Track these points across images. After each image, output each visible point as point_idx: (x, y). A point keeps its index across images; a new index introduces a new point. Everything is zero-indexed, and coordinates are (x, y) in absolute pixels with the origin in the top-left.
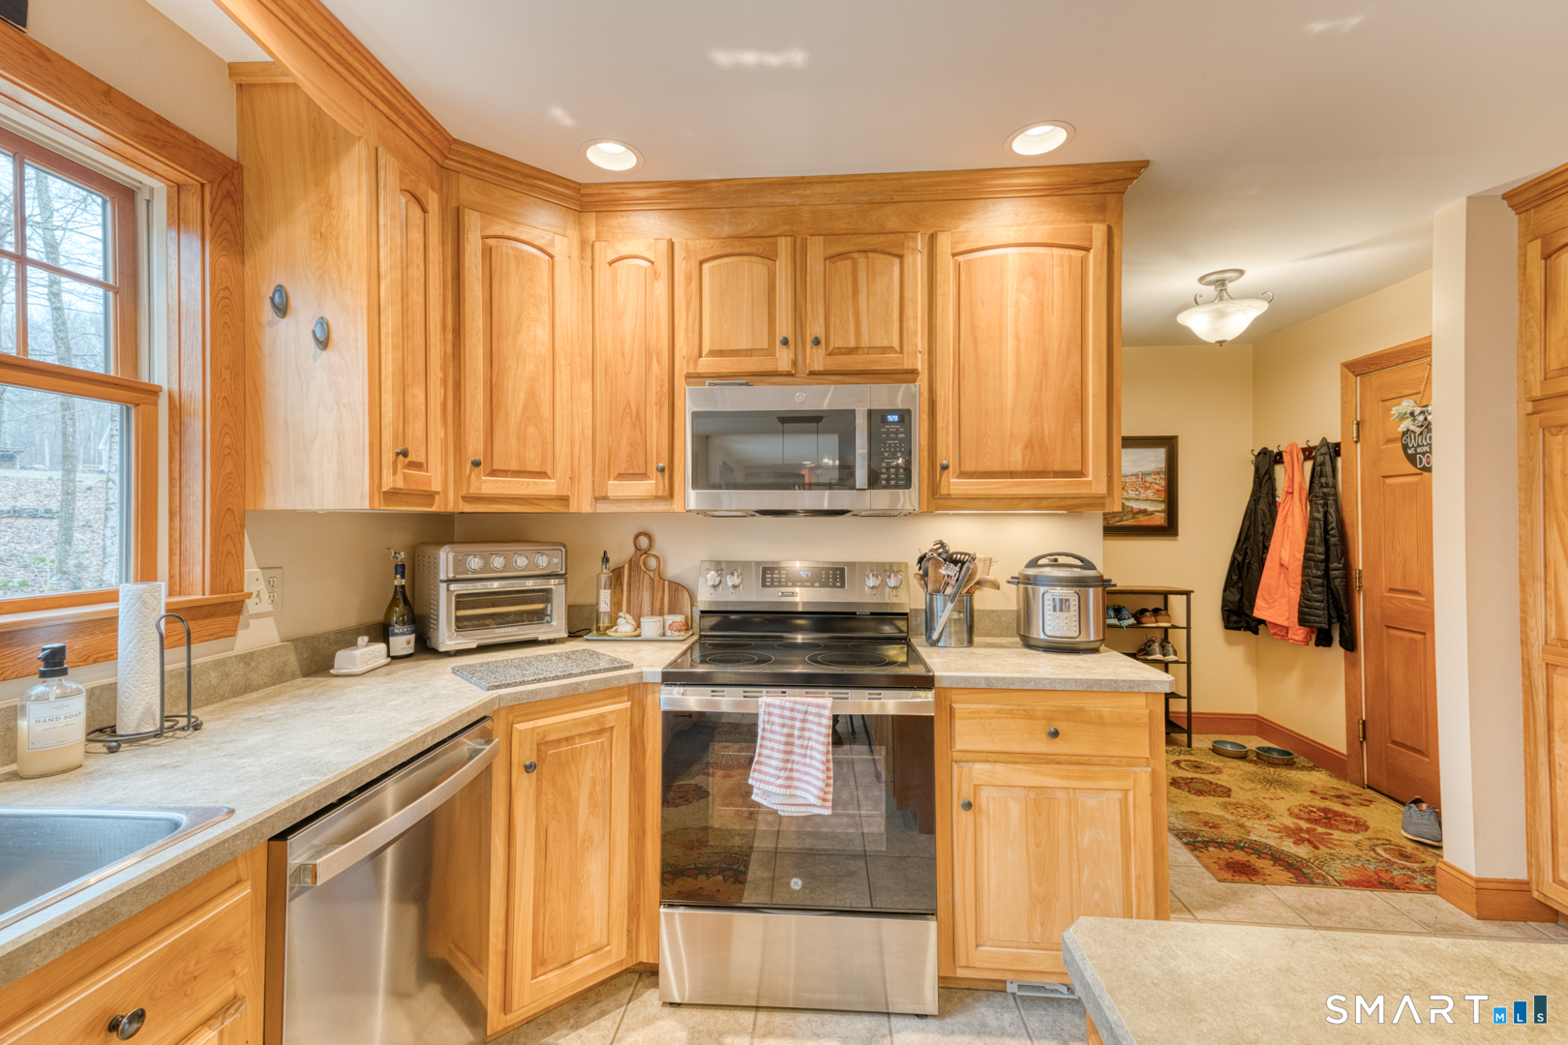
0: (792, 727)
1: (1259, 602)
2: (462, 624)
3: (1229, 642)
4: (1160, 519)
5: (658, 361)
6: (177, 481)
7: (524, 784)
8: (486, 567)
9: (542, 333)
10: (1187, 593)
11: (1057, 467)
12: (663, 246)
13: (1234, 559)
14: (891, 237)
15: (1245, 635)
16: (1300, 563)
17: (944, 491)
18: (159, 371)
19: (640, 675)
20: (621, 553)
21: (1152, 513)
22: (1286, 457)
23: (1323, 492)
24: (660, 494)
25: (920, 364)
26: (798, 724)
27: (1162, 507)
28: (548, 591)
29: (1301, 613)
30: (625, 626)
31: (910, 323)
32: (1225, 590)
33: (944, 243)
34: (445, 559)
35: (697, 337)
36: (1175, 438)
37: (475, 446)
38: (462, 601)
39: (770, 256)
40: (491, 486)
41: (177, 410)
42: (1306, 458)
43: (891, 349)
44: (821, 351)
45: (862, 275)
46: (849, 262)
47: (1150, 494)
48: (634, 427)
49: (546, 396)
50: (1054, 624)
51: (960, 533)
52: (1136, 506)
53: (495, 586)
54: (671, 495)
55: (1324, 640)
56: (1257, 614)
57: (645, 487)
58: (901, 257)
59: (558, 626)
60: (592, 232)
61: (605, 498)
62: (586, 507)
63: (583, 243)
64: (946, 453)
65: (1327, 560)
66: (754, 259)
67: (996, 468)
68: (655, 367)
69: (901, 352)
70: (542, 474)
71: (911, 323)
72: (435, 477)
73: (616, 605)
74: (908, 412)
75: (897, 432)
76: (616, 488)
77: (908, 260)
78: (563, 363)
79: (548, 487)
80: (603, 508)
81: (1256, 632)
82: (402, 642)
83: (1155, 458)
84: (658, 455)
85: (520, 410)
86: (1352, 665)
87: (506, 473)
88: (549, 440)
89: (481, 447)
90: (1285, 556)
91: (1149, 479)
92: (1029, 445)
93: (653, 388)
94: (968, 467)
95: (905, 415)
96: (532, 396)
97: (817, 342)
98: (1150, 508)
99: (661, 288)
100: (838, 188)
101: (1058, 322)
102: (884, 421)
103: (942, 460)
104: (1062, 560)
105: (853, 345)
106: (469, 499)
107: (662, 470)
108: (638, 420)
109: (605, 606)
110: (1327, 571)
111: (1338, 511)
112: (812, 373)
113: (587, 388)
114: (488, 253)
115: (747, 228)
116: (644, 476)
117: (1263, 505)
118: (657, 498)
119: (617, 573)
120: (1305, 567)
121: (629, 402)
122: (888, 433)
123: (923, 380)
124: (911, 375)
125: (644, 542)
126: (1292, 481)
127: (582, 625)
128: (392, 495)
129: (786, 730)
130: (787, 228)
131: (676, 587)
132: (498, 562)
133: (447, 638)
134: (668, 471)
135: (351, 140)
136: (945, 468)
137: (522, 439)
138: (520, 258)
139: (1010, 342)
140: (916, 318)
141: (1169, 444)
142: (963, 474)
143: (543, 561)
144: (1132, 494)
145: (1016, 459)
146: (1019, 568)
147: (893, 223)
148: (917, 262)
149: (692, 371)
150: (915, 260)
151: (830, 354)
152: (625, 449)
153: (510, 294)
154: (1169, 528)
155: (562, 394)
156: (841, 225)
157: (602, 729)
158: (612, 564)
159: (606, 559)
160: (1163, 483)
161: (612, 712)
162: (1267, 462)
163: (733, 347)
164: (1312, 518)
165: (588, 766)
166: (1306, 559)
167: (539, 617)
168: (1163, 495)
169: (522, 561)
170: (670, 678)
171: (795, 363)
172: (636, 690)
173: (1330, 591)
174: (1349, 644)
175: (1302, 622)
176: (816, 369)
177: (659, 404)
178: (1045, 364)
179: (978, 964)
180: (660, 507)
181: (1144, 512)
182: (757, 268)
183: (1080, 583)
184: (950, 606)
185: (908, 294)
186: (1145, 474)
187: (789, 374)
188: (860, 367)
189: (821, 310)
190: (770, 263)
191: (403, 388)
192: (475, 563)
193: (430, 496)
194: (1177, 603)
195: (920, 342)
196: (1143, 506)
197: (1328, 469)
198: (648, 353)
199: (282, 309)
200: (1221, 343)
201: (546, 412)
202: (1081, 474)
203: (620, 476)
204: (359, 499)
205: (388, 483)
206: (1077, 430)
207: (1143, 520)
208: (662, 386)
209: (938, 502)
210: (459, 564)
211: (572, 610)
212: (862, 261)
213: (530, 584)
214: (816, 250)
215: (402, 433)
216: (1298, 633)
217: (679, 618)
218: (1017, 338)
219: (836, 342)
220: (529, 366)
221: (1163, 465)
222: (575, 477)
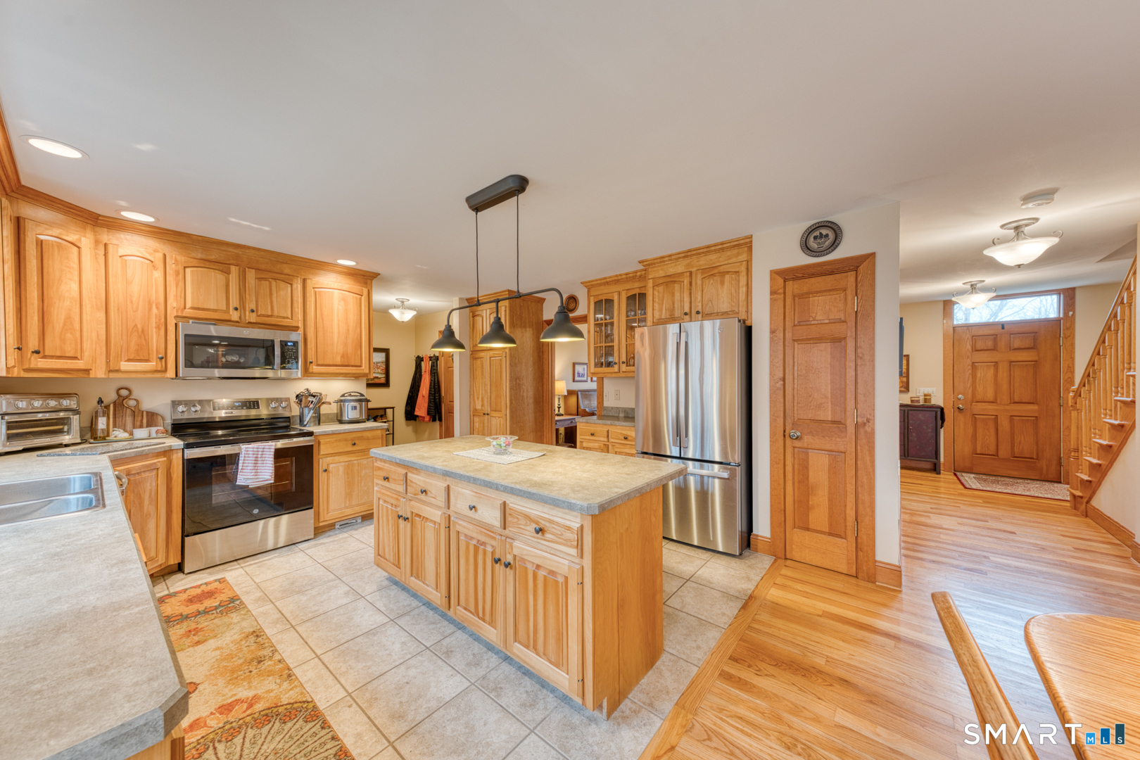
0: (258, 454)
1: (416, 409)
2: (12, 438)
3: (407, 425)
4: (383, 381)
5: (157, 308)
8: (30, 407)
9: (75, 286)
10: (393, 408)
11: (353, 364)
12: (158, 255)
13: (409, 395)
14: (287, 276)
15: (412, 422)
16: (427, 395)
17: (311, 371)
19: (171, 446)
20: (110, 397)
21: (380, 378)
22: (424, 359)
23: (434, 372)
24: (159, 369)
25: (300, 325)
26: (260, 453)
27: (384, 376)
28: (69, 418)
29: (428, 411)
30: (120, 435)
32: (406, 406)
33: (310, 283)
34: (2, 403)
35: (183, 300)
36: (389, 349)
37: (33, 343)
38: (13, 424)
39: (228, 272)
42: (430, 360)
43: (288, 318)
44: (254, 314)
45: (274, 288)
46: (268, 282)
47: (379, 371)
48: (140, 337)
49: (77, 318)
50: (350, 414)
51: (314, 385)
52: (375, 375)
53: (40, 416)
54: (166, 370)
55: (434, 420)
56: (416, 413)
57: (148, 365)
58: (291, 284)
59: (74, 437)
60: (105, 237)
61: (117, 370)
62: (101, 375)
63: (97, 242)
64: (311, 357)
65: (435, 394)
66: (217, 271)
67: (331, 363)
68: (155, 310)
69: (292, 319)
70: (75, 358)
71: (296, 310)
74: (297, 342)
75: (292, 349)
76: (126, 366)
77: (294, 286)
78: (87, 302)
79: (79, 364)
80: (114, 375)
81: (415, 420)
83: (382, 357)
84: (157, 351)
85: (61, 325)
86: (441, 426)
87: (52, 357)
88: (79, 341)
89: (36, 343)
90: (424, 393)
91: (379, 365)
92: (343, 356)
93: (154, 321)
94: (320, 362)
95: (296, 344)
96: (68, 318)
97: (253, 311)
98: (379, 376)
99: (158, 275)
100: (262, 253)
101: (352, 317)
102: (286, 345)
103: (310, 360)
104: (352, 394)
105: (270, 314)
106: (28, 370)
107: (162, 358)
108: (143, 334)
110: (435, 397)
111: (438, 378)
112: (249, 323)
113: (102, 315)
114: (41, 242)
115: (213, 257)
116: (147, 361)
117: (418, 376)
119: (106, 408)
120: (429, 396)
121: (136, 326)
122: (288, 349)
123: (301, 331)
124: (296, 329)
125: (124, 393)
126: (426, 366)
129: (255, 456)
130: (235, 262)
131: (151, 414)
132: (37, 404)
134: (163, 358)
136: (311, 363)
137: (63, 340)
138: (50, 242)
139: (336, 322)
140: (298, 308)
141: (386, 351)
142: (318, 365)
143: (64, 403)
145: (338, 360)
146: (338, 397)
147: (287, 271)
148: (298, 286)
149: (180, 314)
150: (297, 286)
151: (258, 316)
152: (132, 347)
153: (52, 265)
154: (386, 384)
155: (86, 318)
156: (263, 267)
157: (153, 469)
159: (100, 401)
160: (384, 367)
161: (159, 462)
162: (419, 360)
163: (205, 307)
164: (431, 380)
165: (148, 484)
166: (430, 393)
168: (384, 371)
169: (53, 404)
171: (240, 318)
173: (436, 404)
174: (440, 420)
175: (428, 414)
176: (252, 321)
177: (158, 327)
178: (348, 330)
179: (328, 519)
181: (377, 378)
182: (221, 277)
183: (360, 401)
184: (312, 411)
185: (295, 299)
186: (377, 363)
187: (237, 322)
188: (273, 323)
189: (254, 299)
190: (226, 275)
192: (23, 404)
194: (389, 412)
195: (300, 317)
196: (377, 375)
197: (435, 364)
198: (150, 304)
200: (403, 322)
202: (360, 366)
203: (129, 360)
206: (359, 352)
207: (377, 381)
208: (160, 320)
209: (307, 373)
210: (11, 405)
211: (83, 428)
212: (274, 283)
214: (251, 275)
216: (427, 418)
218: (338, 320)
219: (262, 312)
220: (67, 303)
221: (384, 359)
222: (94, 360)
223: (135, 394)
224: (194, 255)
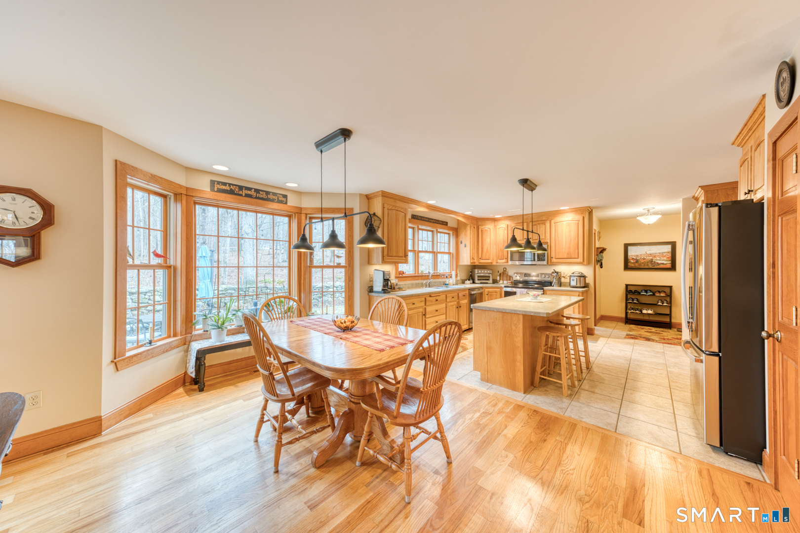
2: (478, 280)
4: (669, 266)
6: (453, 262)
7: (486, 296)
8: (481, 272)
9: (489, 240)
10: (670, 287)
11: (573, 257)
12: (506, 226)
14: (544, 221)
17: (552, 261)
18: (451, 251)
19: (501, 286)
20: (501, 271)
21: (666, 264)
25: (548, 241)
27: (670, 262)
28: (490, 276)
30: (501, 282)
31: (546, 235)
33: (553, 221)
34: (476, 271)
36: (675, 242)
37: (480, 256)
38: (478, 277)
40: (482, 261)
41: (453, 254)
44: (531, 240)
45: (538, 228)
47: (665, 258)
48: (502, 252)
49: (489, 249)
51: (558, 268)
52: (659, 262)
53: (482, 275)
54: (507, 262)
57: (504, 261)
58: (545, 224)
59: (491, 281)
60: (496, 224)
61: (498, 263)
62: (495, 264)
63: (495, 226)
67: (562, 257)
69: (545, 239)
70: (489, 259)
72: (476, 261)
73: (500, 279)
76: (499, 261)
78: (492, 244)
79: (489, 261)
80: (497, 264)
82: (471, 281)
83: (668, 248)
84: (505, 257)
85: (486, 251)
87: (484, 259)
88: (490, 254)
91: (664, 254)
92: (568, 254)
94: (557, 257)
96: (487, 249)
98: (665, 262)
99: (506, 232)
100: (535, 215)
103: (552, 256)
104: (577, 273)
106: (479, 263)
109: (498, 279)
113: (495, 247)
114: (482, 231)
115: (520, 222)
116: (503, 259)
118: (505, 263)
119: (500, 274)
121: (501, 249)
123: (549, 244)
125: (505, 269)
127: (495, 281)
128: (472, 263)
130: (526, 221)
131: (510, 277)
132: (483, 271)
133: (477, 281)
134: (507, 258)
135: (468, 224)
137: (486, 255)
138: (486, 230)
139: (564, 237)
140: (548, 234)
141: (673, 244)
143: (489, 272)
144: (658, 258)
145: (566, 256)
146: (569, 274)
147: (544, 219)
148: (548, 224)
152: (500, 255)
153: (485, 236)
155: (491, 248)
157: (496, 292)
158: (500, 273)
159: (498, 272)
160: (670, 255)
167: (488, 280)
168: (670, 259)
169: (486, 271)
170: (505, 287)
172: (501, 288)
178: (571, 240)
180: (506, 264)
181: (663, 264)
184: (557, 280)
185: (546, 230)
186: (662, 253)
191: (473, 250)
192: (480, 271)
193: (475, 263)
195: (548, 237)
196: (662, 262)
198: (504, 241)
199: (461, 243)
200: (649, 224)
201: (489, 251)
202: (578, 258)
203: (500, 259)
204: (469, 264)
205: (472, 261)
206: (577, 251)
207: (662, 266)
209: (553, 264)
210: (478, 272)
211: (493, 280)
212: (538, 226)
213: (487, 275)
214: (531, 225)
215: (473, 256)
217: (510, 281)
218: (566, 236)
219: (534, 238)
220: (487, 245)
221: (670, 250)
222: (493, 260)
223: (508, 270)
224: (515, 222)
